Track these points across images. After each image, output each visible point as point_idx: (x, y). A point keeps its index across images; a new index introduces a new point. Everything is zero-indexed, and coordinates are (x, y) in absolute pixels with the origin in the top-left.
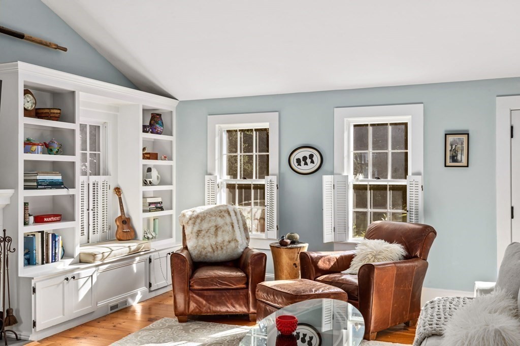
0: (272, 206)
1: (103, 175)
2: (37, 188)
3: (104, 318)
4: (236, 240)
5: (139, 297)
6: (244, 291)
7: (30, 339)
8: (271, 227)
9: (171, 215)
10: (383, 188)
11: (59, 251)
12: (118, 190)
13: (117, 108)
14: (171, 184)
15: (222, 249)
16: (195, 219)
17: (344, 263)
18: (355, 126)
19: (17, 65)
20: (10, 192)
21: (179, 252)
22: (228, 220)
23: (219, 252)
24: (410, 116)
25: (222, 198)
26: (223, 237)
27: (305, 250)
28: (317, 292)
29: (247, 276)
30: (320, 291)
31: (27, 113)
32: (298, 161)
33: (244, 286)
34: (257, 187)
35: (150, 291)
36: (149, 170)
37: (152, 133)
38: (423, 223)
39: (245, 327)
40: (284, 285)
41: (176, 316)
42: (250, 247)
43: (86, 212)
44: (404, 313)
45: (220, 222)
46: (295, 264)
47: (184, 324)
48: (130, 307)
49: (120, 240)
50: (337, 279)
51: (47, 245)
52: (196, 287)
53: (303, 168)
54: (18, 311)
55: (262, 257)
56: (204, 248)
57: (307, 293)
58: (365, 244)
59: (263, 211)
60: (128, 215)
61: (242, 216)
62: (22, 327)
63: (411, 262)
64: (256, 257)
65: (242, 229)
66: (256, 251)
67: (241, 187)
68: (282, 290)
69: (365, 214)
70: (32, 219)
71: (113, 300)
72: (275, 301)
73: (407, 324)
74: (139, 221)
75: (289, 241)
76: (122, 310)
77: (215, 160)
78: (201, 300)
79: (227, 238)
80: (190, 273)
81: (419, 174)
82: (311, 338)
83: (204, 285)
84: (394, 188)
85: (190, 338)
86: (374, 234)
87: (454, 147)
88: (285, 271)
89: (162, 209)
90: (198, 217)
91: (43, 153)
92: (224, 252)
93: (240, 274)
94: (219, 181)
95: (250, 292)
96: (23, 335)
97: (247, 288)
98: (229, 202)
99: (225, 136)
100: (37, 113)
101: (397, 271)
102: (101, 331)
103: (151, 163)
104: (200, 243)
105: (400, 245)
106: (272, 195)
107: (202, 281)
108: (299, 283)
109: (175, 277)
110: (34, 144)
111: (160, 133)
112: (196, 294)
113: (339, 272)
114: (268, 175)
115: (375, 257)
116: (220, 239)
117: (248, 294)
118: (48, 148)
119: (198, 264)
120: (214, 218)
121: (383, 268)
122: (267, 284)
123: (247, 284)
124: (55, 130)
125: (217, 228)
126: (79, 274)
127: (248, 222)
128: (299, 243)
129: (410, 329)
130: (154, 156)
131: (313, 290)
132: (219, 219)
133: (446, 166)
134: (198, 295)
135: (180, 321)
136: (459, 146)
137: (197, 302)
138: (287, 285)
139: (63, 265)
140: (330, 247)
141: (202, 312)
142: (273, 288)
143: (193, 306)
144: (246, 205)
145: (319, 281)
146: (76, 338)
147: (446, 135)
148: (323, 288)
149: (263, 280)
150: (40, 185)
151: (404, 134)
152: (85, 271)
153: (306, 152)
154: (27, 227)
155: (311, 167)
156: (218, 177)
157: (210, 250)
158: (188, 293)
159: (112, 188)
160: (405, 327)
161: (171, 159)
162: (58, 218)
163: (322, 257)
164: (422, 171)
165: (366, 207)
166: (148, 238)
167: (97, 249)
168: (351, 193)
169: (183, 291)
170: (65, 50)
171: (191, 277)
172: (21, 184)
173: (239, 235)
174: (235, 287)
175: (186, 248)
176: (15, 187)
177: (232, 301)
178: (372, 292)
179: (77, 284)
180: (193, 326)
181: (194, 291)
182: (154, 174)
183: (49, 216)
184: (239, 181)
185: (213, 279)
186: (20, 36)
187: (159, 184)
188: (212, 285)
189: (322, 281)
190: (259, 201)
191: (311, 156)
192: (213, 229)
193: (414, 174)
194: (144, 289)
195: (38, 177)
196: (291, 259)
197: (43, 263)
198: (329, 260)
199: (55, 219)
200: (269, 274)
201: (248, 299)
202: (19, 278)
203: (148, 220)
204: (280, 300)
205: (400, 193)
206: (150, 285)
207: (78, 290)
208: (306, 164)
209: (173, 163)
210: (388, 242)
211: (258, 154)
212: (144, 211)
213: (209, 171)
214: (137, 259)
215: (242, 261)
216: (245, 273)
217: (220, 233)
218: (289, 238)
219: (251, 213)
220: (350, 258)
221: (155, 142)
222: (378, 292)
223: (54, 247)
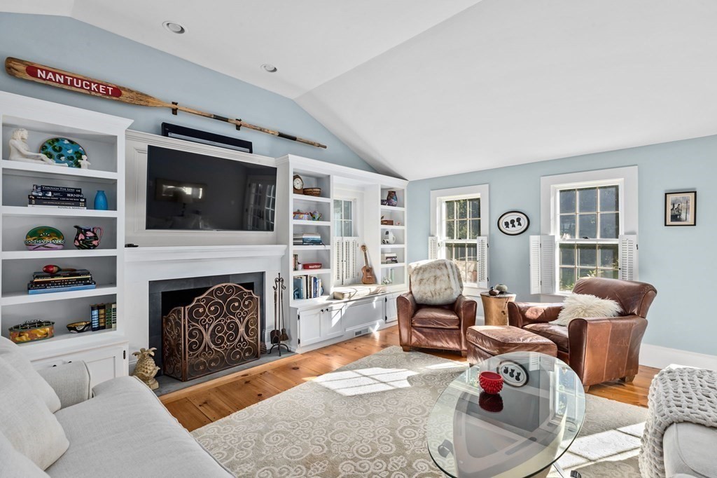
0: (483, 261)
1: (354, 236)
2: (303, 245)
3: (350, 341)
4: (451, 288)
5: (377, 327)
6: (457, 331)
7: (296, 352)
8: (482, 278)
9: (403, 267)
10: (593, 247)
11: (320, 290)
12: (364, 247)
13: (363, 188)
14: (403, 243)
15: (439, 294)
16: (419, 270)
17: (552, 315)
18: (561, 191)
19: (288, 157)
20: (283, 247)
21: (404, 296)
22: (445, 271)
23: (438, 297)
24: (623, 179)
25: (442, 254)
26: (441, 285)
27: (513, 300)
28: (525, 342)
29: (460, 319)
30: (528, 341)
31: (296, 191)
32: (507, 224)
33: (457, 327)
34: (470, 246)
35: (386, 323)
36: (387, 233)
37: (389, 205)
38: (638, 281)
39: (457, 362)
40: (492, 331)
41: (401, 345)
42: (464, 294)
43: (340, 263)
44: (620, 369)
45: (438, 273)
46: (503, 312)
47: (407, 353)
48: (371, 333)
49: (365, 284)
50: (545, 329)
51: (310, 285)
52: (417, 325)
53: (511, 230)
54: (289, 331)
55: (473, 304)
56: (425, 294)
57: (514, 342)
58: (574, 299)
59: (476, 265)
60: (371, 265)
61: (457, 269)
62: (292, 342)
63: (628, 319)
64: (468, 304)
65: (457, 280)
66: (468, 299)
67: (457, 246)
68: (490, 336)
69: (572, 270)
70: (300, 266)
71: (358, 328)
72: (483, 345)
73: (623, 380)
74: (379, 270)
75: (498, 292)
76: (364, 335)
77: (436, 225)
78: (420, 335)
79: (444, 286)
80: (412, 313)
81: (633, 233)
82: (519, 374)
83: (423, 324)
84: (603, 247)
85: (410, 367)
86: (583, 289)
87: (676, 206)
88: (494, 317)
89: (396, 262)
90: (421, 268)
91: (309, 219)
92: (441, 297)
93: (454, 317)
94: (439, 241)
95: (462, 332)
96: (292, 348)
97: (460, 329)
98: (447, 257)
99: (444, 206)
100: (305, 192)
101: (613, 327)
102: (345, 351)
103: (388, 227)
104: (422, 289)
105: (613, 301)
106: (483, 252)
107: (422, 320)
108: (507, 330)
109: (400, 316)
110: (302, 214)
111: (395, 206)
112: (416, 330)
113: (547, 322)
114: (479, 235)
115: (585, 310)
116: (438, 287)
117: (460, 334)
118: (312, 216)
119: (419, 306)
120: (433, 270)
121: (597, 324)
122: (477, 328)
123: (460, 325)
124: (318, 204)
125: (436, 278)
126: (332, 307)
127: (463, 274)
128: (507, 293)
129: (626, 385)
130: (391, 223)
131: (521, 339)
132: (438, 271)
133: (666, 225)
134: (418, 331)
135: (404, 350)
136: (683, 204)
137: (417, 337)
138: (495, 330)
139: (322, 300)
140: (537, 298)
141: (421, 345)
142: (482, 333)
143: (414, 339)
144: (461, 260)
145: (526, 329)
146: (327, 355)
147: (666, 194)
148: (531, 338)
149: (474, 324)
150: (304, 242)
151: (614, 197)
152: (336, 305)
153: (514, 216)
154: (296, 272)
155: (518, 229)
156: (439, 238)
157: (430, 295)
158: (410, 329)
159: (360, 246)
160: (619, 381)
161: (403, 225)
162: (319, 266)
163: (529, 307)
164: (637, 230)
165: (573, 263)
166: (386, 283)
167: (346, 290)
168: (557, 251)
169: (407, 327)
170: (325, 147)
171: (413, 316)
172: (291, 241)
173: (454, 284)
174: (448, 327)
175: (411, 292)
176: (287, 243)
177: (447, 339)
178: (584, 346)
179: (331, 314)
180: (415, 355)
181: (415, 328)
182: (391, 236)
183: (313, 264)
184: (456, 241)
185: (430, 320)
186: (294, 139)
187: (394, 244)
188: (430, 324)
189: (530, 330)
190: (472, 257)
191: (518, 220)
192: (432, 279)
193: (626, 234)
194: (382, 320)
195: (304, 237)
196: (499, 307)
197: (307, 298)
198: (537, 311)
199: (316, 266)
200: (480, 317)
201: (460, 338)
202: (290, 308)
203: (387, 269)
204: (488, 345)
205: (610, 252)
206: (386, 318)
207: (331, 319)
208: (514, 226)
209: (405, 228)
210: (600, 297)
211: (471, 219)
212: (382, 263)
213: (431, 234)
214: (376, 298)
215: (456, 305)
216: (458, 316)
217: (438, 281)
218: (497, 289)
219: (465, 267)
220: (559, 310)
221: (392, 213)
222: (592, 347)
223: (315, 287)
